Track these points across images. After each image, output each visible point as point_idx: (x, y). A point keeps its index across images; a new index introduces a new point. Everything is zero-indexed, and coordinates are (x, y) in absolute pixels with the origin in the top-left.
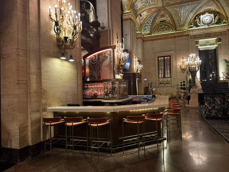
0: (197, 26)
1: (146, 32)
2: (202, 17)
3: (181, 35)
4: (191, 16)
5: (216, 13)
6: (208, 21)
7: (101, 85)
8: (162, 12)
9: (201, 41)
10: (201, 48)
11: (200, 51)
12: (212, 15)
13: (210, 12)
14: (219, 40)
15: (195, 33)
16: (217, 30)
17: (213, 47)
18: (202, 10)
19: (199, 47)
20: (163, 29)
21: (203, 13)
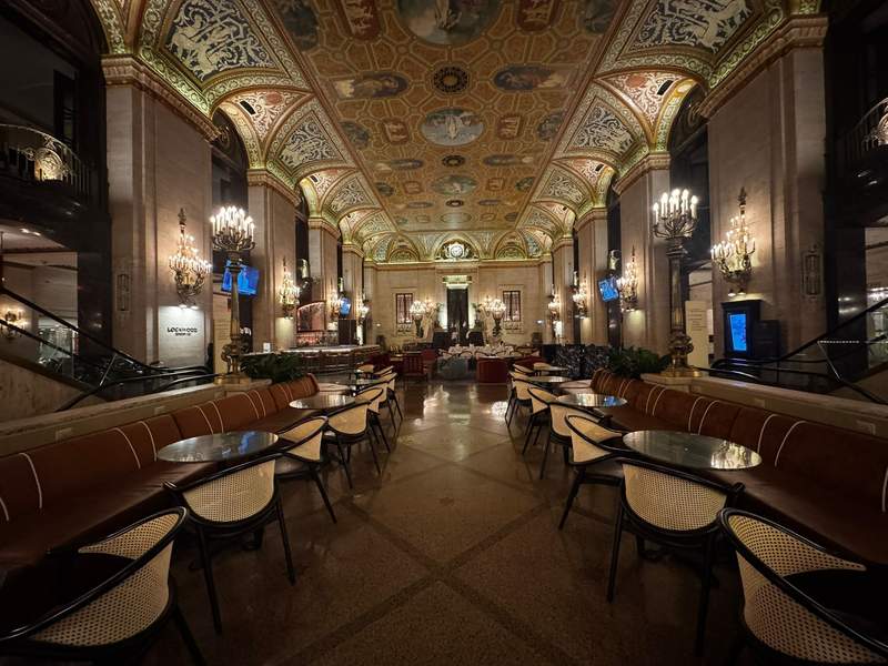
0: (445, 258)
1: (380, 258)
2: (450, 247)
3: (426, 268)
4: (437, 246)
5: (467, 245)
6: (457, 254)
7: (313, 335)
8: (400, 237)
9: (451, 278)
10: (451, 286)
11: (449, 291)
12: (462, 246)
13: (460, 242)
14: (470, 278)
15: (442, 267)
16: (467, 266)
17: (464, 286)
18: (450, 239)
19: (448, 285)
20: (403, 257)
21: (453, 242)
